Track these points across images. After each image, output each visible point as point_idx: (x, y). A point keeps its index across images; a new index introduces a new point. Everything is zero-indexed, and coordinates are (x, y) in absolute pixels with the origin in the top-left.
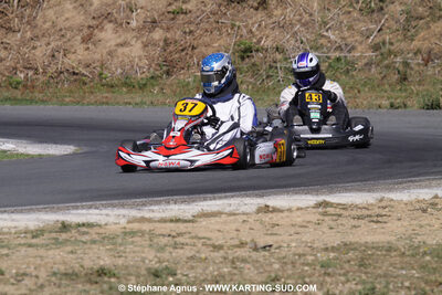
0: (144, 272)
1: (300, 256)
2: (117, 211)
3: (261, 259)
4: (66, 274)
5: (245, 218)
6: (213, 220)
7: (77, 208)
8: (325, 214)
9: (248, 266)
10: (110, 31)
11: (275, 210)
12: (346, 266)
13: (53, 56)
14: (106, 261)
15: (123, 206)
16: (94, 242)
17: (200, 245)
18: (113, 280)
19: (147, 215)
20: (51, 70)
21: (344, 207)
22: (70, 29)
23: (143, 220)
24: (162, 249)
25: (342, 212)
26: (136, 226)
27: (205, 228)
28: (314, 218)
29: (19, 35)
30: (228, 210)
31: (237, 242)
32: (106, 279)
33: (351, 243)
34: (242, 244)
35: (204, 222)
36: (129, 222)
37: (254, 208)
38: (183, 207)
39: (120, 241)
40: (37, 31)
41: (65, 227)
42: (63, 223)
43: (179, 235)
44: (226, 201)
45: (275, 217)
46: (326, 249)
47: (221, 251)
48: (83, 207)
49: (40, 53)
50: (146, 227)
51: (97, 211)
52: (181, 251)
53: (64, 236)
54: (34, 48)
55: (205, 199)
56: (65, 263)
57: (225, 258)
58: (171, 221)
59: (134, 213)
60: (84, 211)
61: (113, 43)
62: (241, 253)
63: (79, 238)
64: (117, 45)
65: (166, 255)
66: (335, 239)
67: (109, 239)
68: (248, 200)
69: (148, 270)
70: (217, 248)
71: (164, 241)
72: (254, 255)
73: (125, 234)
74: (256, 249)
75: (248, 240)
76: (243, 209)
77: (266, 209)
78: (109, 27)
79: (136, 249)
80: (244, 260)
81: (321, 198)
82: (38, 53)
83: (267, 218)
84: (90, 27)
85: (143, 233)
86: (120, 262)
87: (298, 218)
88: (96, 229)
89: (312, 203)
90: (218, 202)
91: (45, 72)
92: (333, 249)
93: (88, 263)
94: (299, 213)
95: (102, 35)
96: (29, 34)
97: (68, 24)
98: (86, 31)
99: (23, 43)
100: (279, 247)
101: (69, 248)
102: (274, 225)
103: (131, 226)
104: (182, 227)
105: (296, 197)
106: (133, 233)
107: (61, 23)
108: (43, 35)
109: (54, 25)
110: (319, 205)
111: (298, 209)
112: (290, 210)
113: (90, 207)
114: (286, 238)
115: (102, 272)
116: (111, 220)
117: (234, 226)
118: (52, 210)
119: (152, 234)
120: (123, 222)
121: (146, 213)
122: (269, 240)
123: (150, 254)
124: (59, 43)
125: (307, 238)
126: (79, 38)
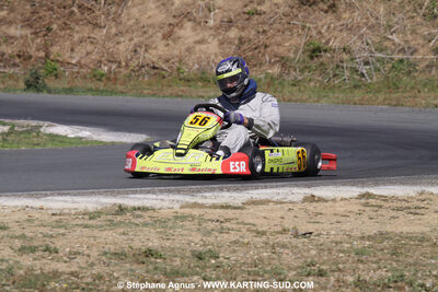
0: (188, 254)
1: (337, 243)
2: (172, 197)
3: (300, 245)
4: (116, 254)
5: (290, 206)
6: (261, 207)
7: (134, 192)
8: (366, 205)
9: (286, 251)
10: (188, 30)
11: (321, 200)
12: (379, 253)
13: (135, 51)
14: (154, 243)
15: (179, 192)
16: (145, 225)
17: (244, 230)
18: (159, 260)
19: (200, 201)
20: (133, 64)
21: (385, 199)
22: (152, 26)
23: (196, 205)
24: (208, 233)
25: (383, 203)
26: (187, 211)
27: (254, 216)
28: (356, 208)
29: (105, 31)
30: (276, 198)
31: (280, 229)
32: (153, 259)
33: (387, 233)
34: (285, 231)
35: (252, 209)
36: (182, 207)
37: (301, 197)
38: (234, 194)
39: (170, 224)
40: (121, 28)
41: (121, 210)
42: (120, 206)
43: (227, 220)
44: (275, 190)
45: (320, 207)
46: (363, 238)
47: (264, 238)
48: (141, 192)
49: (123, 48)
50: (196, 212)
51: (154, 196)
52: (226, 236)
53: (119, 218)
54: (118, 43)
55: (257, 188)
56: (115, 244)
57: (266, 243)
58: (222, 207)
59: (188, 199)
60: (141, 196)
61: (191, 40)
62: (282, 239)
63: (134, 221)
64: (195, 42)
65: (211, 239)
66: (372, 229)
67: (162, 223)
68: (296, 190)
69: (193, 252)
70: (264, 233)
71: (211, 225)
72: (294, 241)
73: (176, 218)
74: (296, 235)
75: (291, 227)
76: (290, 198)
77: (312, 199)
78: (188, 25)
79: (185, 232)
80: (284, 246)
81: (365, 190)
82: (121, 47)
83: (311, 207)
84: (170, 24)
85: (193, 218)
86: (168, 244)
87: (340, 208)
88: (150, 213)
89: (356, 195)
90: (269, 191)
91: (127, 65)
92: (369, 238)
93: (137, 244)
94: (342, 203)
95: (181, 33)
96: (113, 31)
97: (150, 22)
98: (167, 29)
99: (108, 37)
100: (318, 235)
101: (122, 230)
102: (317, 214)
103: (182, 210)
104: (230, 213)
105: (341, 188)
106: (183, 218)
107: (144, 20)
108: (127, 31)
109: (137, 21)
110: (362, 196)
111: (342, 199)
112: (334, 200)
113: (149, 192)
114: (327, 226)
115: (149, 253)
116: (166, 204)
117: (279, 214)
118: (113, 194)
119: (201, 220)
120: (177, 206)
121: (199, 199)
122: (310, 228)
123: (197, 238)
124: (141, 39)
125: (346, 227)
126: (160, 35)
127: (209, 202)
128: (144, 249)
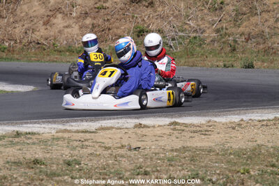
0: (61, 162)
1: (156, 154)
2: (50, 126)
3: (132, 156)
4: (15, 163)
5: (126, 131)
6: (108, 132)
7: (27, 123)
8: (174, 129)
9: (124, 159)
10: (60, 19)
11: (145, 126)
12: (183, 160)
13: (26, 33)
14: (40, 155)
15: (55, 122)
16: (34, 144)
17: (97, 147)
18: (42, 166)
19: (69, 128)
20: (25, 41)
21: (186, 125)
22: (36, 17)
23: (66, 131)
24: (74, 148)
25: (185, 128)
26: (60, 135)
27: (103, 137)
28: (168, 131)
29: (6, 20)
30: (117, 126)
31: (119, 145)
32: (38, 166)
33: (187, 147)
34: (123, 147)
35: (102, 133)
36: (57, 132)
37: (132, 125)
38: (91, 124)
39: (50, 143)
40: (16, 18)
41: (18, 134)
42: (17, 132)
43: (86, 140)
44: (116, 121)
45: (144, 131)
46: (172, 150)
47: (110, 151)
48: (31, 123)
49: (18, 31)
50: (66, 135)
51: (39, 125)
52: (85, 150)
53: (17, 140)
54: (15, 28)
55: (105, 119)
56: (15, 156)
57: (111, 155)
58: (83, 132)
59: (61, 127)
60: (31, 125)
61: (62, 26)
62: (121, 152)
63: (26, 141)
64: (64, 27)
65: (76, 152)
66: (178, 145)
67: (44, 142)
68: (129, 120)
69: (64, 161)
70: (109, 148)
71: (76, 143)
72: (129, 153)
73: (53, 139)
74: (130, 149)
75: (126, 144)
76: (126, 125)
77: (140, 126)
78: (60, 16)
79: (59, 148)
80: (122, 156)
81: (173, 120)
82: (17, 30)
83: (139, 131)
84: (48, 16)
85: (64, 139)
86: (48, 156)
87: (158, 131)
88: (37, 136)
89: (168, 123)
90: (112, 121)
91: (20, 42)
92: (176, 150)
93: (28, 156)
94: (159, 129)
95: (55, 21)
96: (11, 20)
97: (35, 14)
98: (46, 19)
99: (8, 24)
100: (144, 149)
101: (18, 147)
102: (143, 136)
103: (57, 134)
104: (88, 136)
105: (158, 119)
106: (58, 139)
107: (31, 13)
108: (20, 20)
109: (27, 14)
110: (171, 124)
111: (159, 126)
112: (154, 127)
113: (35, 123)
114: (149, 143)
115: (36, 162)
116: (47, 130)
117: (119, 136)
118: (12, 124)
119: (69, 140)
120: (53, 132)
121: (67, 127)
122: (139, 144)
123: (67, 152)
124: (30, 25)
125: (162, 143)
126: (41, 22)
127: (75, 128)
128: (33, 159)
